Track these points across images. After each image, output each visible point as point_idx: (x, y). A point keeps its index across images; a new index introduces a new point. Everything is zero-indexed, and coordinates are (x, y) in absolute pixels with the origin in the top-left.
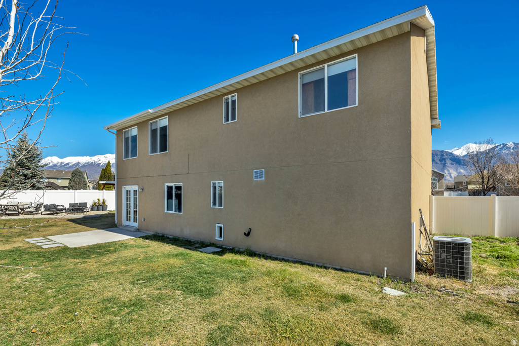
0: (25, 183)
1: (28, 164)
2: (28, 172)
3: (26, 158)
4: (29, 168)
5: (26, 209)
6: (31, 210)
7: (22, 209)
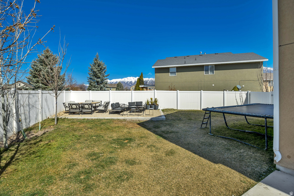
0: (97, 87)
1: (99, 75)
2: (99, 80)
3: (98, 71)
4: (99, 78)
5: (98, 107)
6: (101, 108)
7: (95, 107)
